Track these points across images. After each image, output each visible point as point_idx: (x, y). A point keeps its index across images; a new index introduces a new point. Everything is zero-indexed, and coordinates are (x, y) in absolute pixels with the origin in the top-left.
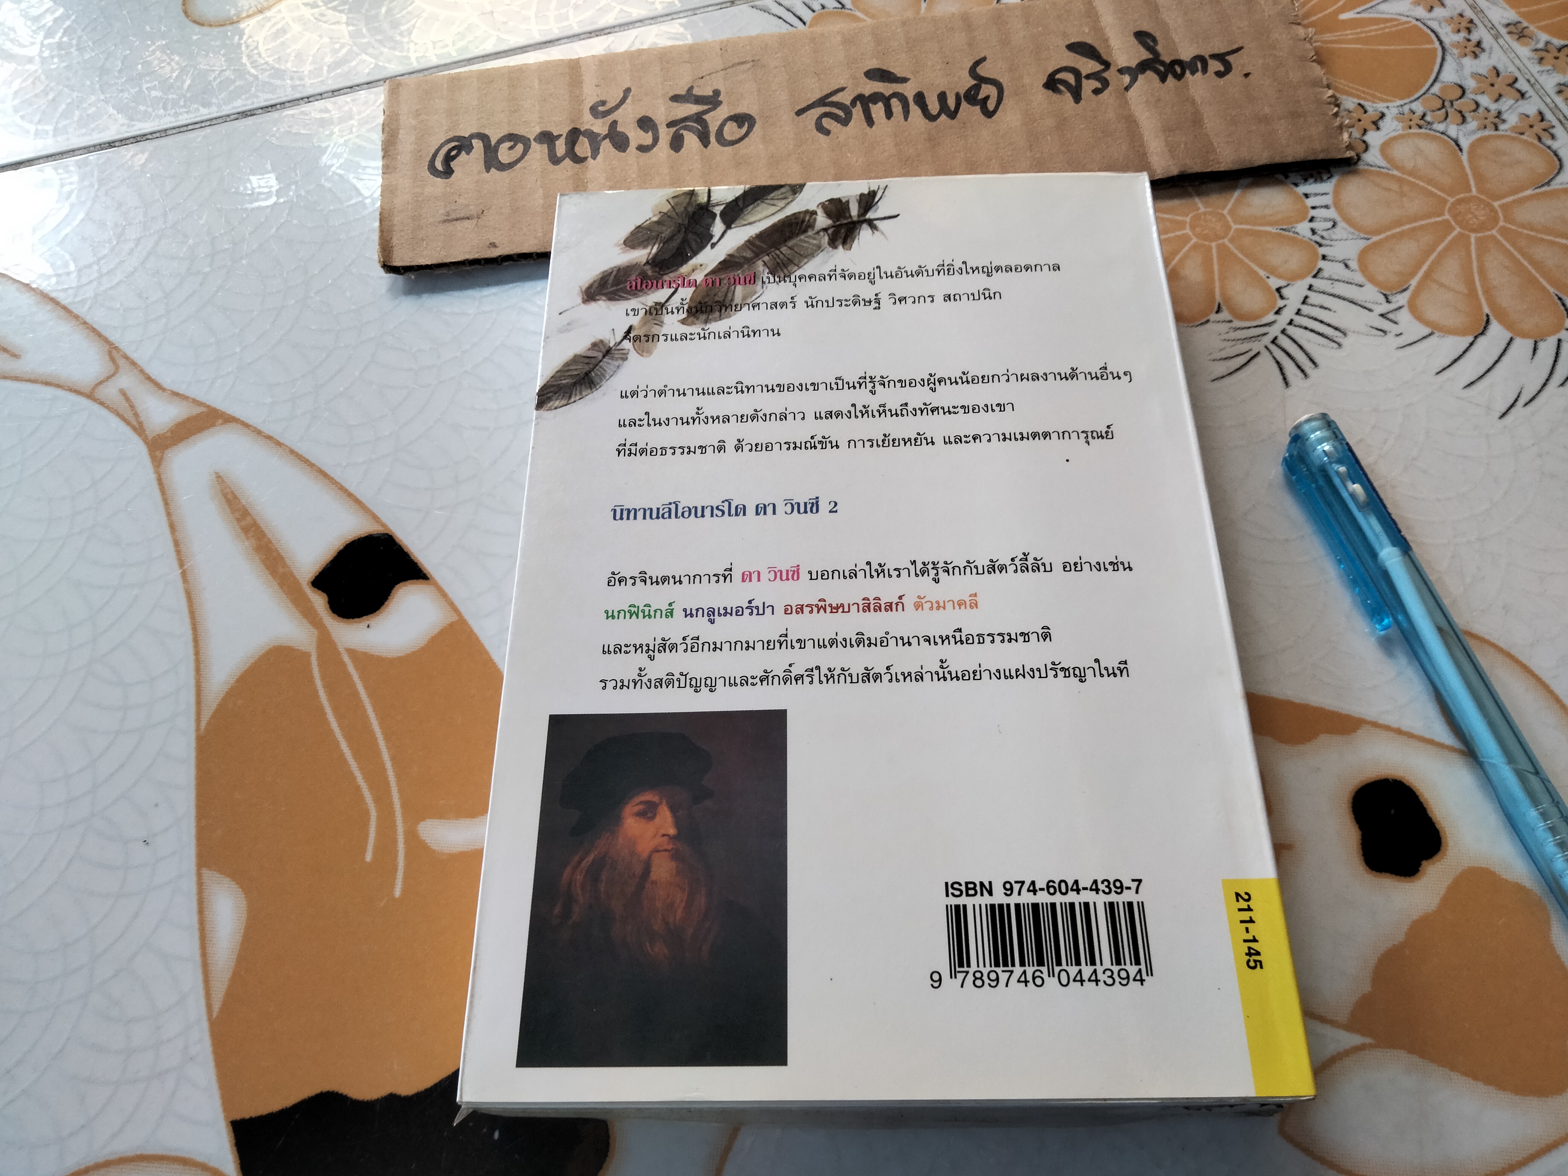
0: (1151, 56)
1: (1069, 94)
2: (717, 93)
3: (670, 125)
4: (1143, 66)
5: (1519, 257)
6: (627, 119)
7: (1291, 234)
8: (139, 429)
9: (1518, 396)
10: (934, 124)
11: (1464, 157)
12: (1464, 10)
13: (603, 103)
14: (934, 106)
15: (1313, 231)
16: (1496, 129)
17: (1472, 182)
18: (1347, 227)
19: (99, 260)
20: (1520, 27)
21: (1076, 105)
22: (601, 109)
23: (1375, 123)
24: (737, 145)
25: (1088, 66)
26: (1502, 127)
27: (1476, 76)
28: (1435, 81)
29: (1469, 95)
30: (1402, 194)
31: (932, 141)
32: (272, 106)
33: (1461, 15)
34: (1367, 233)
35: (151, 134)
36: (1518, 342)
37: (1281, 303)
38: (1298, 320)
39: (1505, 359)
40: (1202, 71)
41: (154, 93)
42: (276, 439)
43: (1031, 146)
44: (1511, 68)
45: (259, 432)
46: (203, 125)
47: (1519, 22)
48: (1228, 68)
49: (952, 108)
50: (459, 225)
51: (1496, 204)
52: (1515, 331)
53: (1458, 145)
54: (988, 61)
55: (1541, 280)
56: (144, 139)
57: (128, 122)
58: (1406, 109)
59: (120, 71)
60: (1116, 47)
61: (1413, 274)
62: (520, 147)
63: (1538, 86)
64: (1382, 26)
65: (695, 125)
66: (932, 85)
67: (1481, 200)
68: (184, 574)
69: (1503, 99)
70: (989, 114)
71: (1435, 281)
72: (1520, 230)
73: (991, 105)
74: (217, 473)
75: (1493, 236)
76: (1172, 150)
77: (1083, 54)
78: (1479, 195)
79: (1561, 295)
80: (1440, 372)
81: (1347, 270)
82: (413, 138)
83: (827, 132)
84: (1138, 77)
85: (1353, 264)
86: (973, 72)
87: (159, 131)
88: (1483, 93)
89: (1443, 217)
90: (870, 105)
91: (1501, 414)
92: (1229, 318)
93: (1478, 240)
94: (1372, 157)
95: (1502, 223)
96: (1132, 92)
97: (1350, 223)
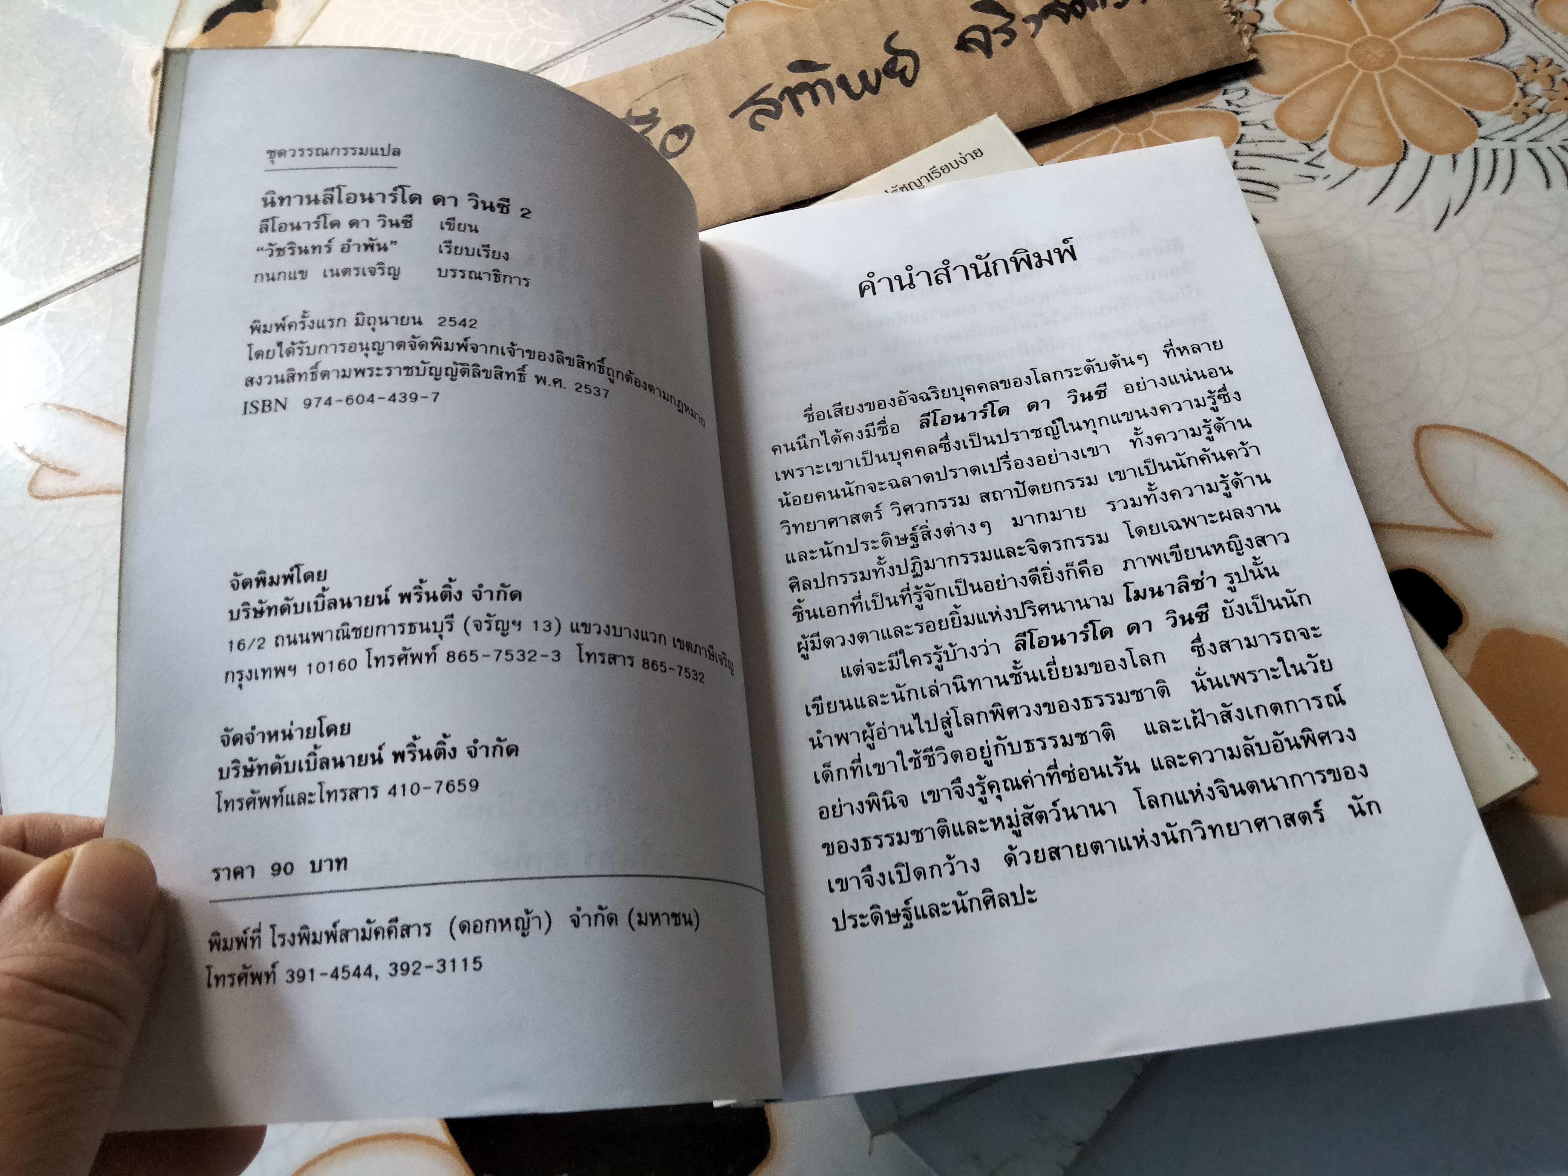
1: (980, 51)
2: (654, 111)
4: (1046, 12)
5: (1423, 83)
7: (1209, 109)
9: (1448, 208)
10: (859, 101)
11: (1354, 5)
14: (856, 86)
15: (1229, 103)
17: (1366, 26)
18: (1258, 91)
21: (988, 60)
24: (680, 156)
25: (994, 21)
30: (1302, 51)
31: (860, 118)
34: (1279, 93)
36: (1437, 159)
39: (1429, 177)
40: (1102, 5)
43: (952, 106)
49: (874, 84)
51: (1392, 40)
52: (1433, 150)
54: (900, 34)
55: (1447, 98)
61: (1328, 121)
66: (852, 66)
67: (1377, 40)
70: (908, 83)
71: (1350, 122)
72: (1419, 58)
73: (909, 75)
75: (1395, 70)
76: (1083, 82)
77: (988, 11)
78: (1374, 36)
79: (1467, 109)
80: (1372, 202)
81: (1267, 130)
83: (761, 128)
84: (1042, 23)
85: (1272, 124)
86: (888, 47)
89: (1346, 63)
90: (798, 95)
91: (1435, 227)
93: (1382, 76)
94: (1269, 23)
95: (1400, 56)
96: (1039, 39)
97: (1259, 87)
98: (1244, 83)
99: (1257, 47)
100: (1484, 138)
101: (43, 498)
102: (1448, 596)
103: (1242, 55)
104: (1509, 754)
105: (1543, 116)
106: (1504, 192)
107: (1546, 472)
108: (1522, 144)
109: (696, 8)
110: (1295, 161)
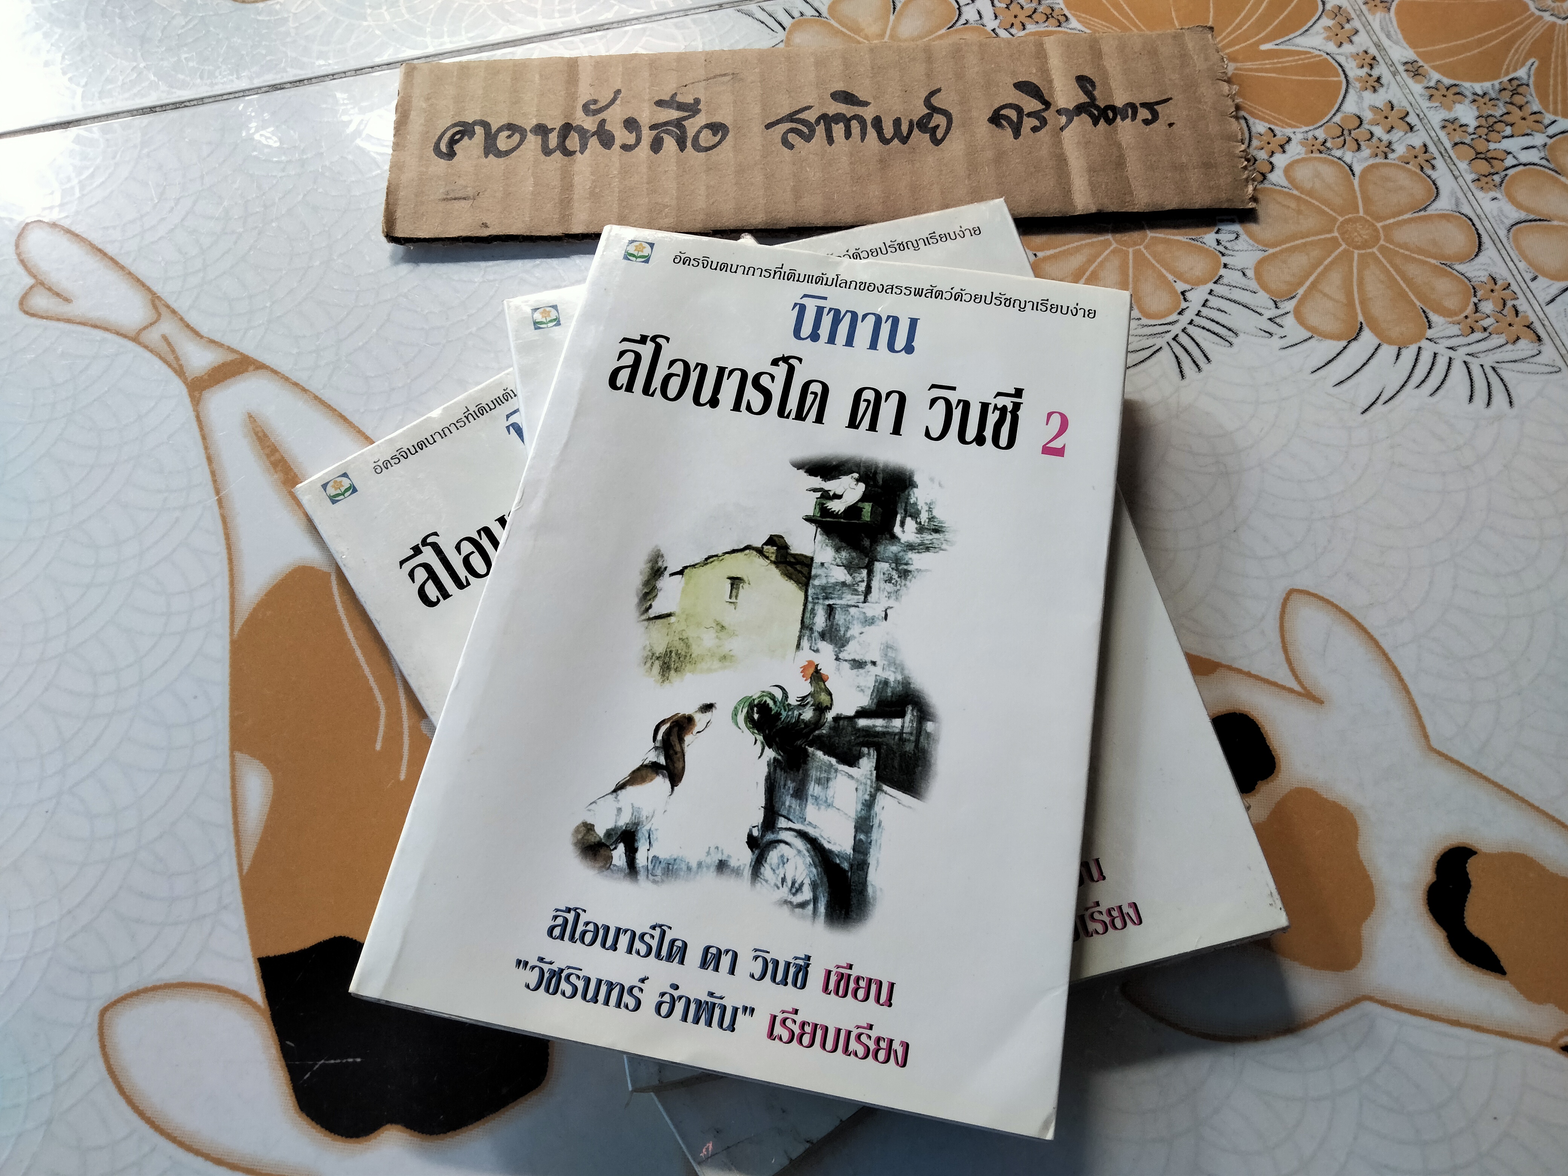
0: (1088, 100)
1: (1010, 130)
2: (697, 101)
3: (652, 127)
4: (1080, 109)
5: (1393, 272)
6: (614, 118)
7: (1199, 243)
8: (180, 372)
9: (1380, 395)
10: (887, 147)
11: (1356, 182)
12: (1368, 48)
13: (595, 102)
14: (889, 131)
15: (1218, 242)
16: (1386, 158)
17: (1360, 204)
18: (1248, 239)
19: (142, 216)
20: (1416, 65)
21: (1014, 140)
22: (592, 107)
23: (1282, 146)
24: (710, 152)
25: (1031, 104)
26: (1391, 156)
27: (1374, 109)
28: (1338, 111)
29: (1366, 126)
30: (1299, 212)
31: (883, 163)
32: (300, 81)
33: (1366, 52)
34: (1266, 245)
35: (189, 101)
36: (1385, 347)
37: (1184, 305)
38: (1198, 320)
39: (1373, 361)
40: (1132, 117)
41: (191, 64)
42: (302, 386)
43: (970, 175)
44: (1405, 103)
45: (287, 379)
46: (237, 95)
47: (1415, 61)
48: (1155, 116)
49: (905, 134)
50: (457, 204)
51: (1379, 225)
52: (1384, 338)
53: (1352, 171)
54: (942, 93)
55: (1410, 294)
56: (183, 105)
57: (168, 89)
58: (1310, 135)
59: (160, 41)
60: (1057, 89)
61: (1301, 284)
62: (517, 137)
63: (1426, 121)
64: (1297, 58)
65: (675, 130)
66: (890, 110)
67: (1367, 221)
68: (220, 502)
69: (1394, 131)
70: (937, 142)
71: (1320, 291)
72: (1397, 249)
73: (939, 135)
74: (249, 414)
75: (1374, 253)
76: (1093, 187)
77: (1027, 93)
78: (1365, 216)
79: (1424, 308)
80: (1315, 371)
81: (1244, 278)
82: (422, 121)
83: (791, 147)
84: (1073, 118)
85: (1250, 273)
86: (927, 102)
87: (196, 99)
88: (1378, 124)
89: (1333, 235)
90: (832, 124)
91: (1363, 410)
92: (1139, 316)
93: (1360, 256)
94: (1276, 177)
95: (1382, 242)
96: (1066, 133)
97: (1251, 236)
98: (1237, 227)
99: (1260, 196)
100: (1430, 340)
101: (33, 315)
102: (1268, 747)
103: (1243, 201)
104: (1270, 901)
105: (1486, 334)
106: (1431, 395)
107: (1388, 659)
108: (1459, 356)
109: (763, 10)
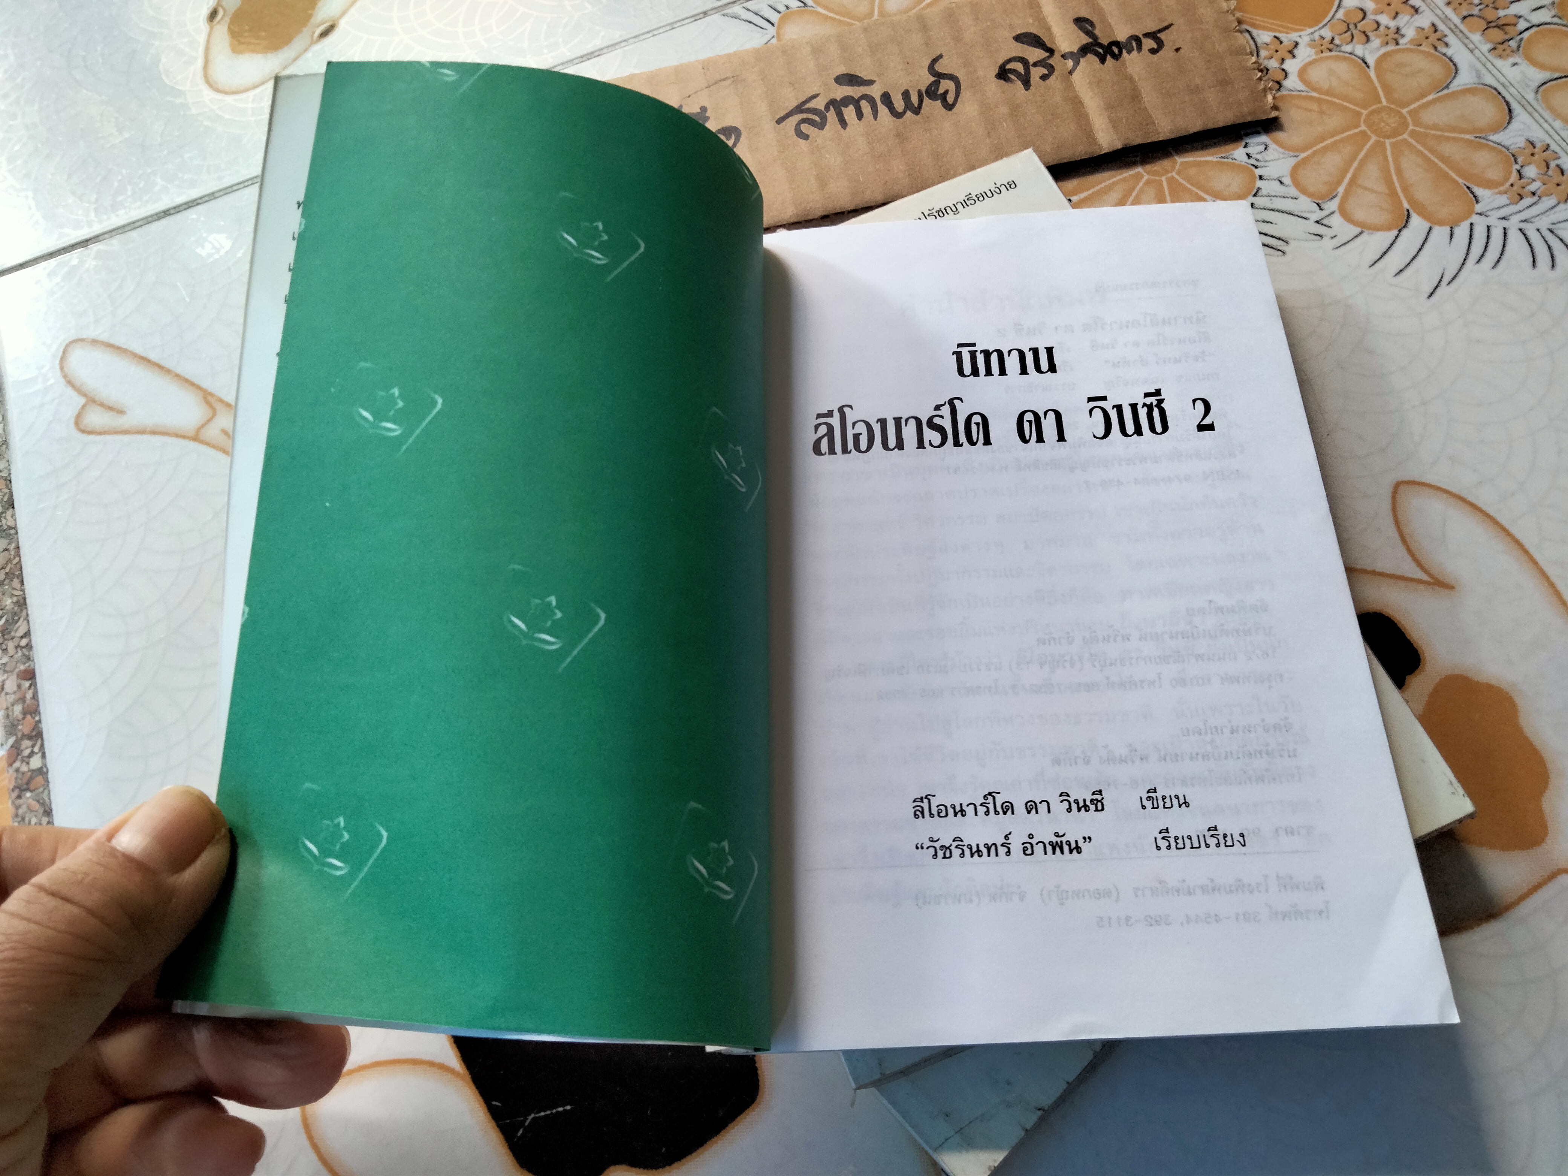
0: (1091, 40)
1: (1019, 82)
2: (703, 110)
4: (1085, 50)
5: (1429, 155)
7: (1230, 160)
9: (1442, 277)
10: (901, 120)
11: (1372, 73)
14: (899, 105)
15: (1249, 156)
16: (1397, 44)
17: (1381, 94)
18: (1277, 148)
19: (177, 318)
21: (1026, 92)
23: (1291, 52)
25: (1035, 54)
26: (1401, 41)
28: (1339, 6)
29: (1370, 17)
30: (1322, 113)
31: (901, 136)
34: (1296, 151)
35: (201, 198)
36: (1436, 230)
39: (1426, 246)
40: (1137, 49)
41: (195, 162)
43: (989, 133)
48: (1160, 44)
49: (916, 104)
51: (1404, 111)
52: (1434, 221)
53: (1366, 63)
54: (945, 58)
55: (1451, 173)
58: (1316, 36)
59: (160, 146)
60: (1058, 35)
61: (1339, 183)
63: (1429, 1)
66: (896, 84)
67: (1391, 109)
69: (1400, 16)
70: (949, 107)
71: (1360, 186)
72: (1428, 131)
73: (950, 99)
75: (1405, 140)
76: (1114, 123)
77: (1029, 44)
78: (1389, 105)
79: (1468, 185)
80: (1373, 265)
81: (1282, 186)
83: (806, 137)
84: (1079, 61)
85: (1287, 180)
86: (931, 69)
88: (1382, 12)
89: (1360, 129)
90: (842, 108)
91: (1429, 294)
93: (1392, 144)
94: (1292, 82)
95: (1411, 127)
96: (1076, 75)
97: (1279, 144)
98: (1264, 138)
99: (1280, 104)
100: (1480, 214)
101: (90, 433)
103: (1265, 112)
105: (1535, 199)
106: (1494, 267)
108: (1513, 224)
109: (749, 10)
110: (1306, 219)
